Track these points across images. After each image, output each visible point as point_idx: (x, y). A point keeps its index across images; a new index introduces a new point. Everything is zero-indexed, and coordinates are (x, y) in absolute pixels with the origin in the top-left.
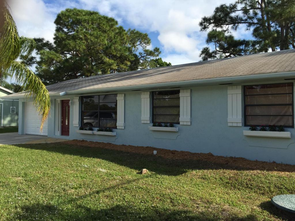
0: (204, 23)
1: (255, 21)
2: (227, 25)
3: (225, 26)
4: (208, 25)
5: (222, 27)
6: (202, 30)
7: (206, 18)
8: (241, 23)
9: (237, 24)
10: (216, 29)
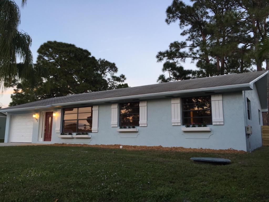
0: (160, 56)
1: (198, 56)
2: (177, 58)
3: (175, 59)
4: (163, 57)
5: (173, 60)
6: (158, 61)
7: (161, 53)
8: (187, 57)
9: (184, 58)
10: (169, 61)
